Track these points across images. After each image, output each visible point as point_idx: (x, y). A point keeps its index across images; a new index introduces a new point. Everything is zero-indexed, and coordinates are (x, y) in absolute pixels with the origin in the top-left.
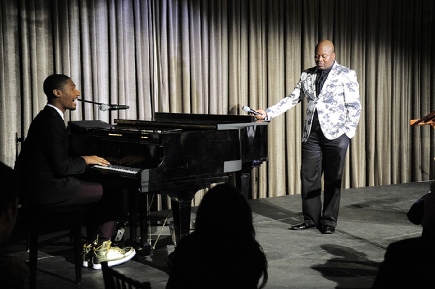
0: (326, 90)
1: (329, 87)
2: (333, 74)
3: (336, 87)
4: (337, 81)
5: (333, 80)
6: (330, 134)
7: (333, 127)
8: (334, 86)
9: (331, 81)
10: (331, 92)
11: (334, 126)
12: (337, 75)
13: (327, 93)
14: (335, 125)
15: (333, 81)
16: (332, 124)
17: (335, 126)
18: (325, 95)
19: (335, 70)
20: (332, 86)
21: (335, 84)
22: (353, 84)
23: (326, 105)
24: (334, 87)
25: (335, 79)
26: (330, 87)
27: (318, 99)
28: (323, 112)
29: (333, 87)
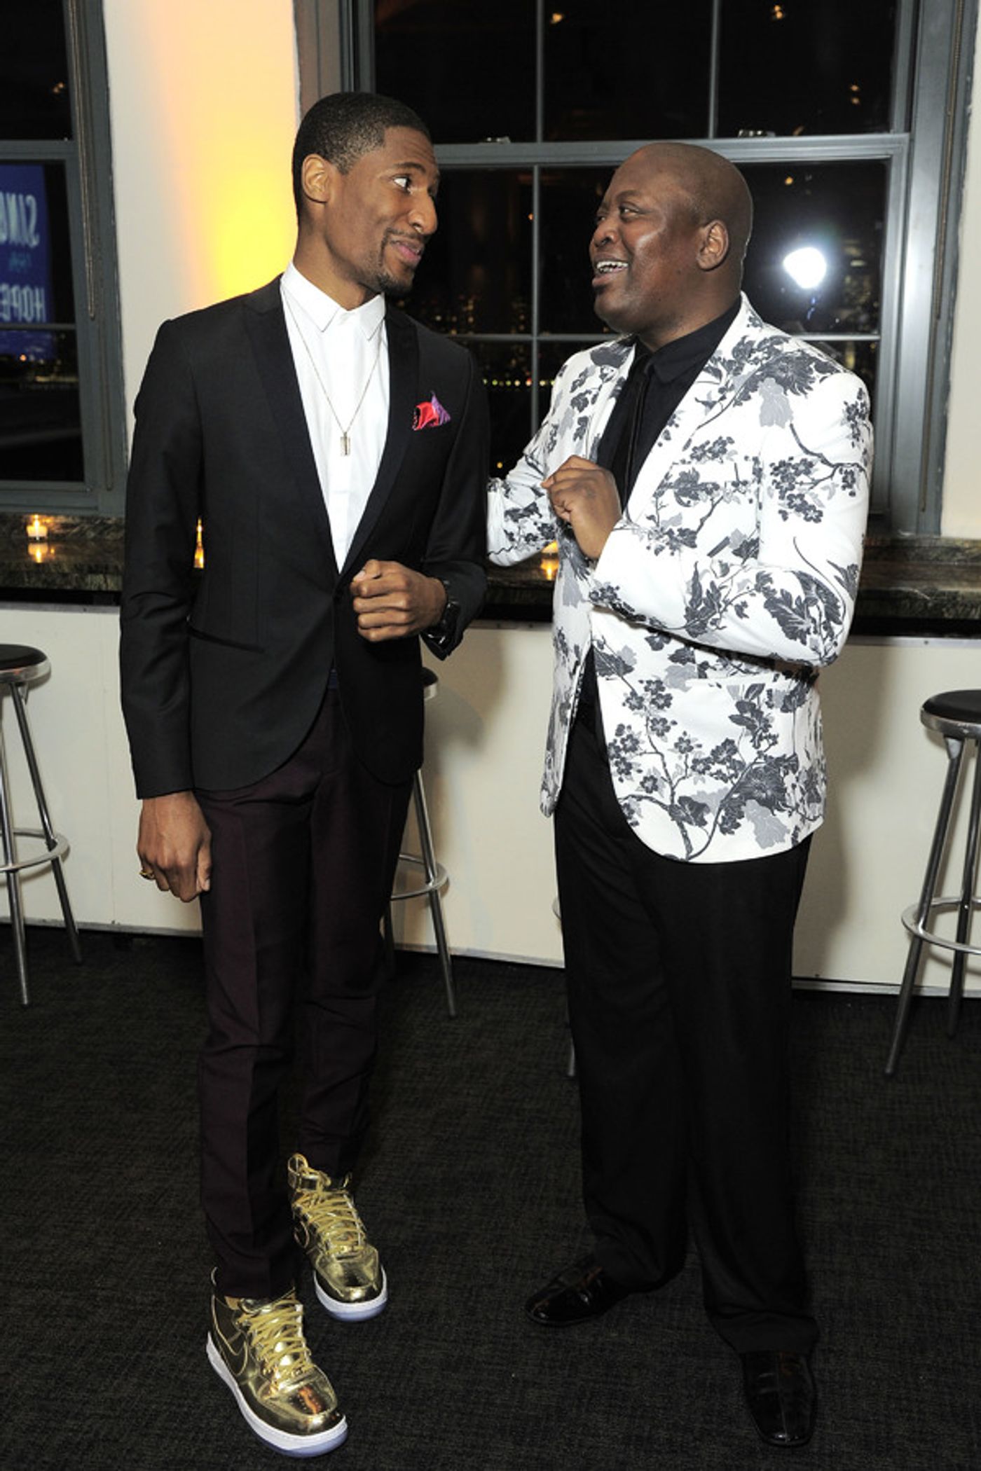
0: (651, 518)
1: (669, 495)
2: (709, 405)
4: (719, 449)
5: (696, 443)
6: (672, 810)
7: (693, 768)
8: (704, 487)
11: (701, 767)
14: (706, 753)
15: (700, 453)
16: (684, 746)
17: (707, 762)
19: (726, 377)
20: (689, 488)
21: (709, 471)
22: (821, 471)
24: (702, 495)
25: (710, 435)
28: (629, 669)
29: (696, 498)
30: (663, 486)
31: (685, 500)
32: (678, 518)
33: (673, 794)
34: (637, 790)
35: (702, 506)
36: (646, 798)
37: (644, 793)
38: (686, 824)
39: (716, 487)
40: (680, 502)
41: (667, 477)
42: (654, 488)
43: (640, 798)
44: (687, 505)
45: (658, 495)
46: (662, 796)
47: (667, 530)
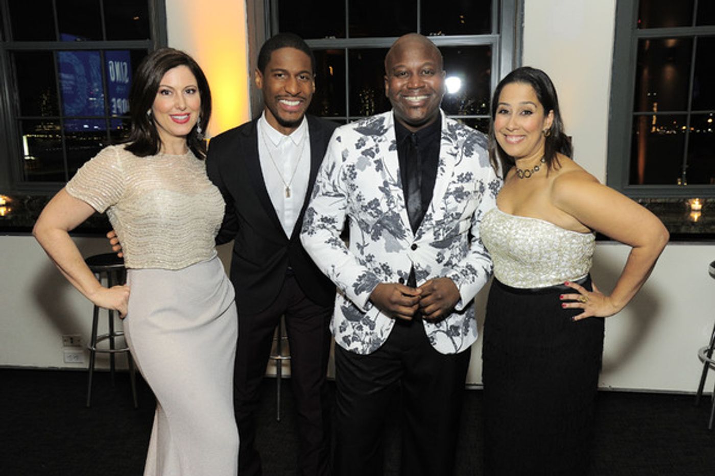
0: (443, 208)
1: (451, 198)
2: (455, 155)
3: (469, 196)
5: (457, 173)
8: (464, 193)
9: (455, 179)
10: (457, 214)
12: (464, 156)
13: (445, 216)
15: (461, 178)
18: (439, 223)
20: (459, 194)
21: (468, 187)
23: (439, 254)
24: (465, 197)
25: (463, 169)
26: (456, 198)
27: (420, 237)
29: (462, 199)
30: (448, 194)
31: (459, 200)
32: (456, 208)
33: (447, 326)
34: (435, 328)
35: (464, 202)
36: (438, 331)
37: (437, 329)
38: (454, 338)
39: (469, 193)
40: (457, 201)
41: (448, 190)
42: (443, 195)
43: (435, 332)
44: (460, 202)
45: (445, 198)
46: (443, 328)
47: (450, 214)
